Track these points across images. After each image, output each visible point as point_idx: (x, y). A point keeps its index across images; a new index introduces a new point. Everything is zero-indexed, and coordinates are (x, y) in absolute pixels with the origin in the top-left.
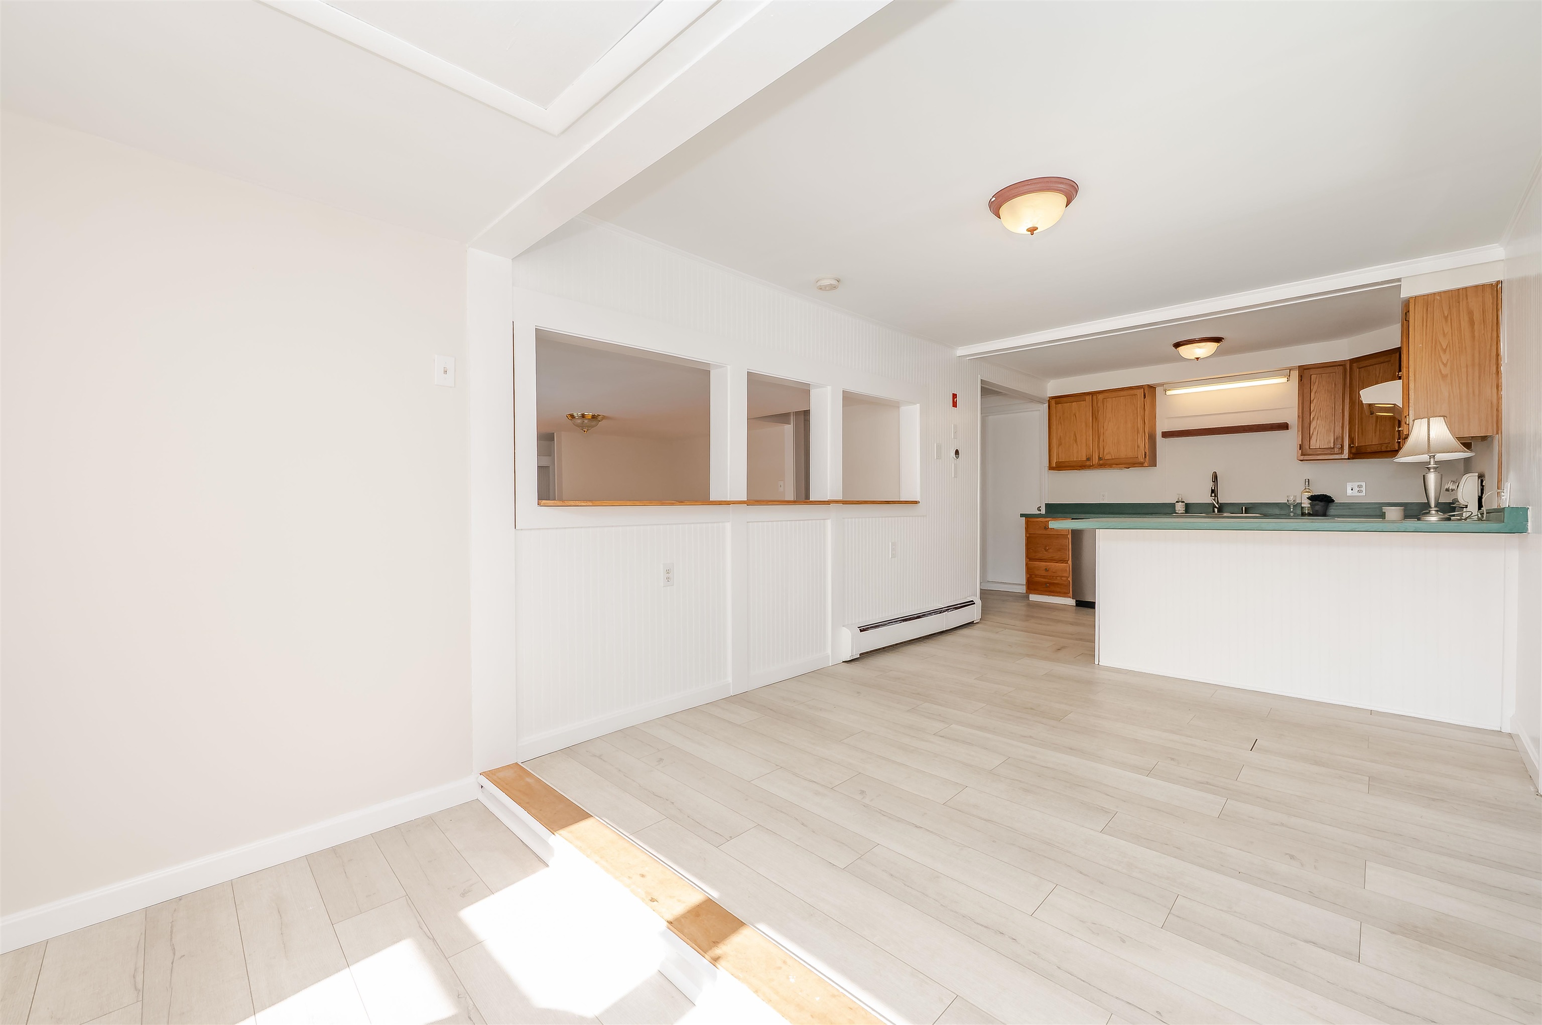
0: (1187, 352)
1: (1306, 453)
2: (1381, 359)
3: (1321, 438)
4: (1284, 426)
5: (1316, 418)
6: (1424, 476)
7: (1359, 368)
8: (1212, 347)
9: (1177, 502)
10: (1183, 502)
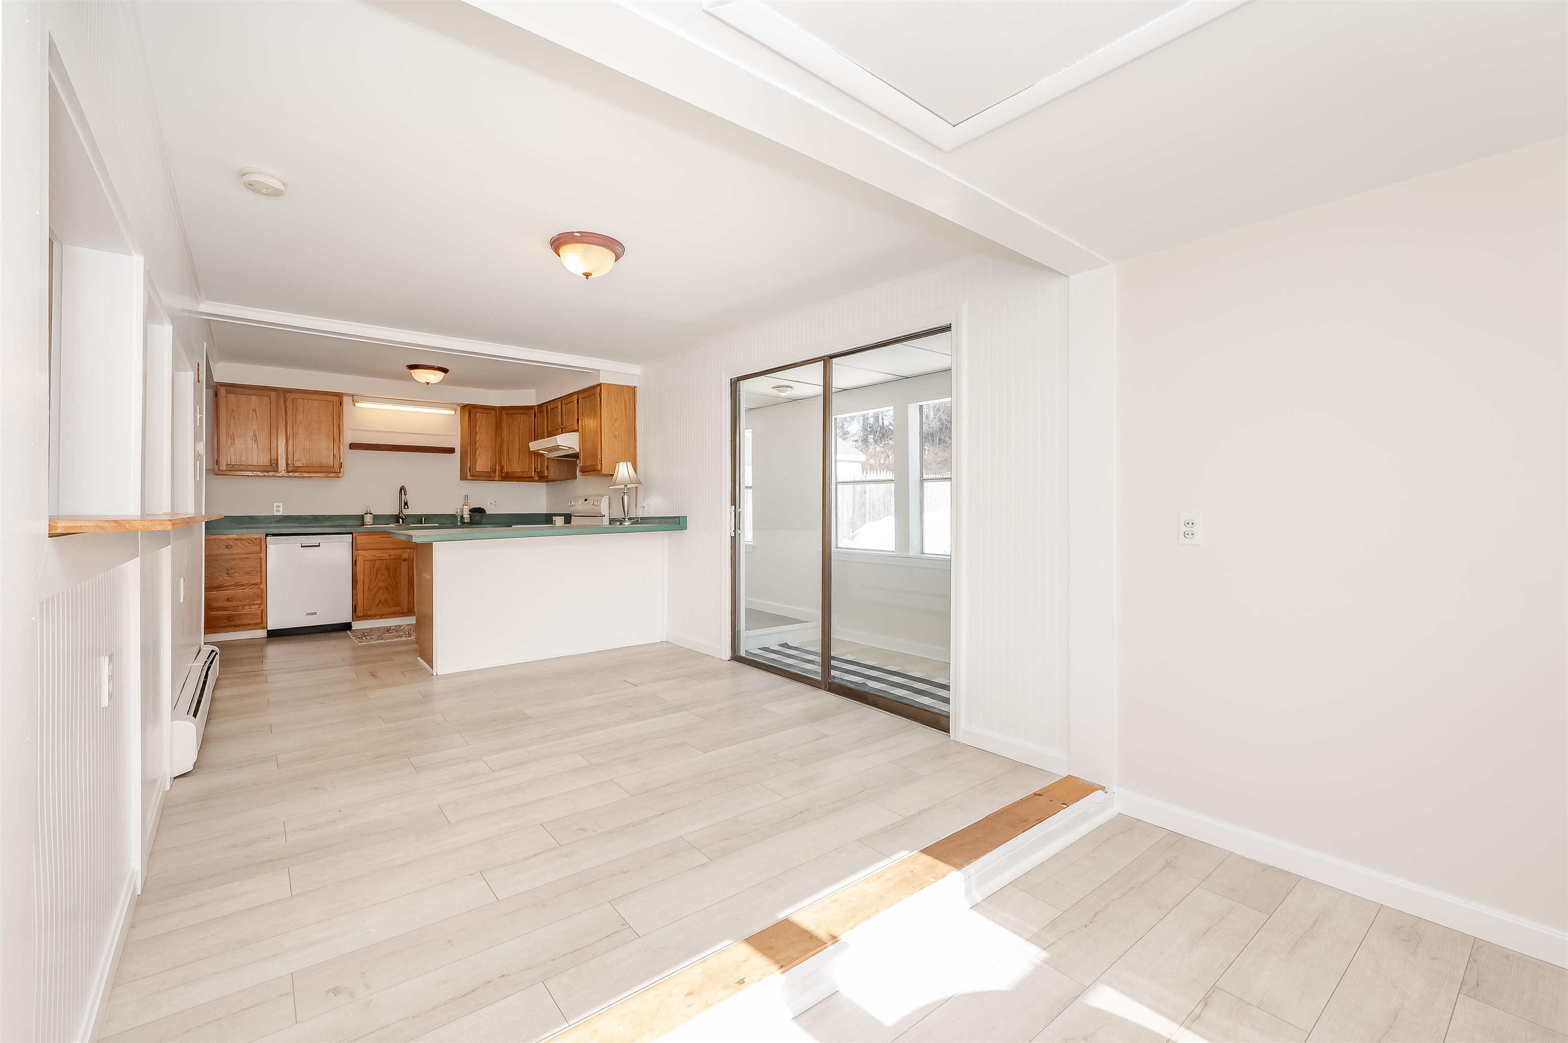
0: (419, 375)
1: (468, 473)
2: (522, 411)
3: (483, 463)
4: (451, 451)
5: (479, 448)
6: (622, 497)
7: (506, 414)
8: (441, 375)
9: (366, 514)
10: (371, 514)
